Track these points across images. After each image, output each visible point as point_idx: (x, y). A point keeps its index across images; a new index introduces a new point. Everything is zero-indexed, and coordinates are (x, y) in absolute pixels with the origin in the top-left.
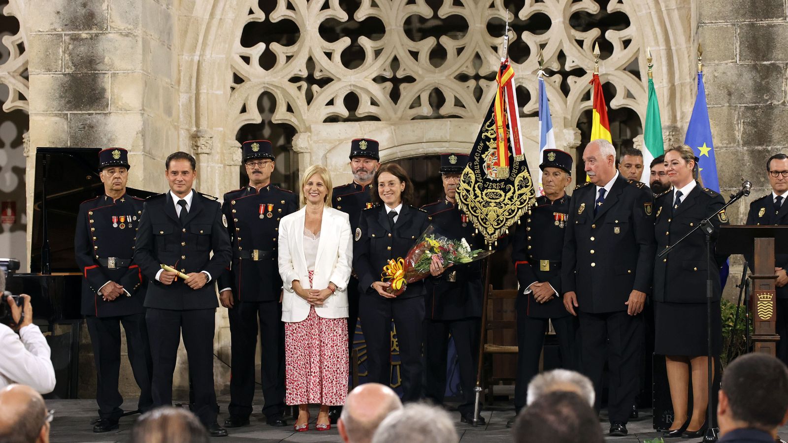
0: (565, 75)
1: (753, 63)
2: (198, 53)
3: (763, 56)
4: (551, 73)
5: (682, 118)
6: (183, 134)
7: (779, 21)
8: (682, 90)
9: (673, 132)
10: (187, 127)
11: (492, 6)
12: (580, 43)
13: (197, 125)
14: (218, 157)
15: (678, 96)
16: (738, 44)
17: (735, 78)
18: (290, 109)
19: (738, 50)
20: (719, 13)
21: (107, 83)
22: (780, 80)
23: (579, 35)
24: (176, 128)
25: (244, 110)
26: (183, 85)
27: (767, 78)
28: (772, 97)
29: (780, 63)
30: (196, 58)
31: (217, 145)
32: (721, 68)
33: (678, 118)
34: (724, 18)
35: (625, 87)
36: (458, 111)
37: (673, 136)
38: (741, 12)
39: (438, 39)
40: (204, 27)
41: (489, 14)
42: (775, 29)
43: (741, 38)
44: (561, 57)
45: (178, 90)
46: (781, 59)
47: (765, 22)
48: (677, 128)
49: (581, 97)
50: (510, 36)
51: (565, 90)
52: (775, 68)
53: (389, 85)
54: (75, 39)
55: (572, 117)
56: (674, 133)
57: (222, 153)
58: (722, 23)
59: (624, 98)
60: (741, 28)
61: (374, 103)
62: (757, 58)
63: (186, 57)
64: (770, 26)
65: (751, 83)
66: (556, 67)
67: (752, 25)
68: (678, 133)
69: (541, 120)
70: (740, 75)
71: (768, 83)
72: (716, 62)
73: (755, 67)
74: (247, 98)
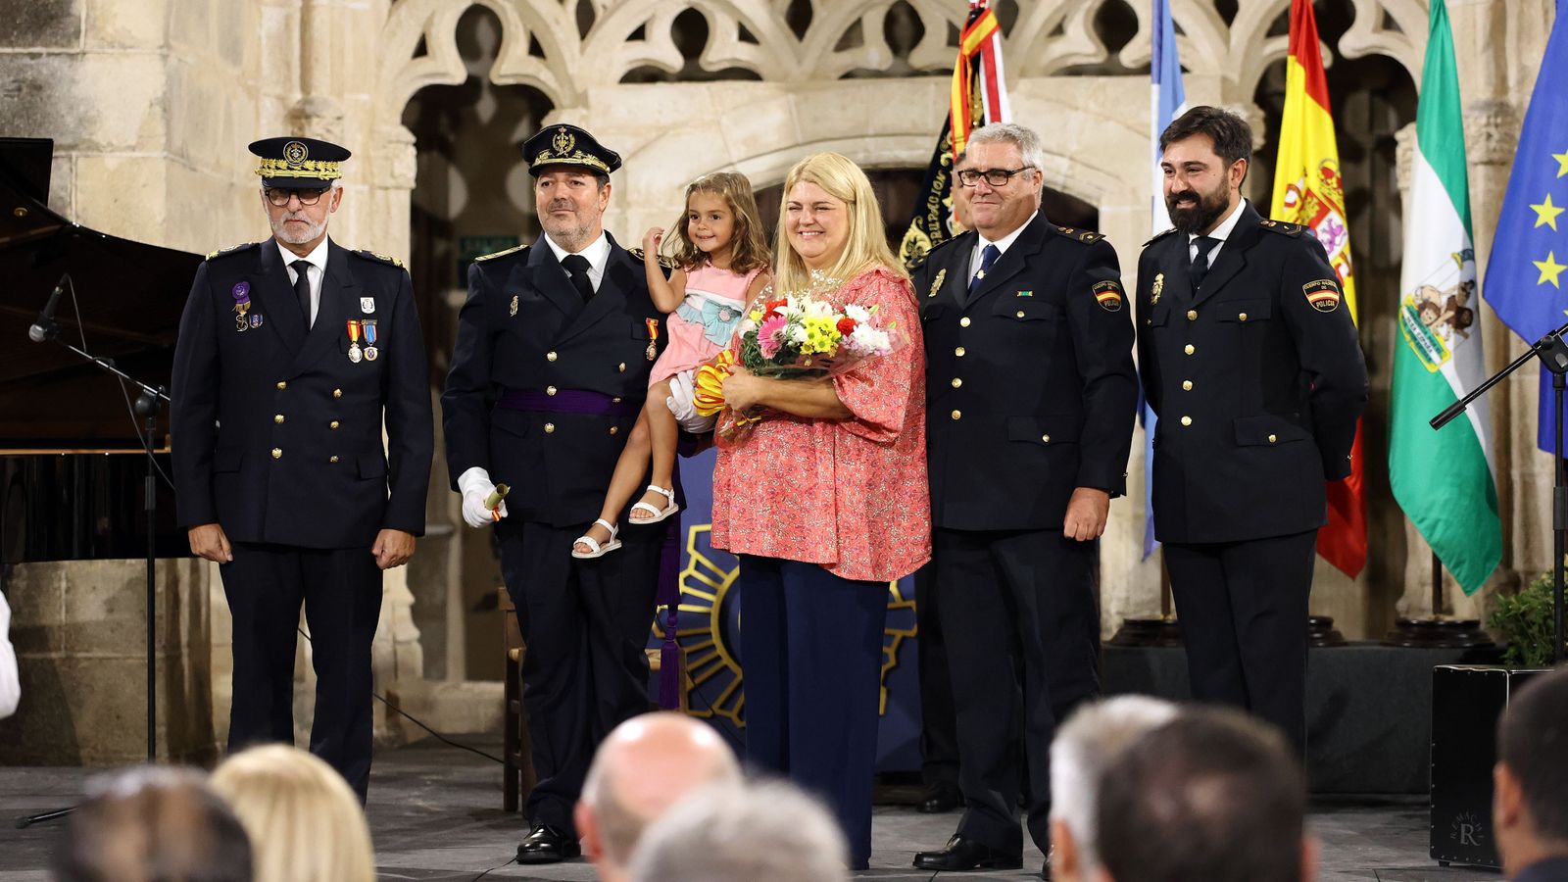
5: (1521, 82)
8: (1521, 12)
9: (1496, 116)
10: (278, 90)
13: (305, 86)
15: (1512, 24)
18: (536, 49)
24: (253, 94)
25: (421, 50)
31: (355, 138)
33: (1512, 81)
35: (1378, 5)
37: (1497, 126)
48: (1508, 106)
49: (1267, 25)
51: (1226, 6)
55: (1242, 75)
56: (1499, 120)
59: (1375, 31)
61: (745, 36)
68: (1509, 119)
69: (1159, 82)
74: (429, 22)
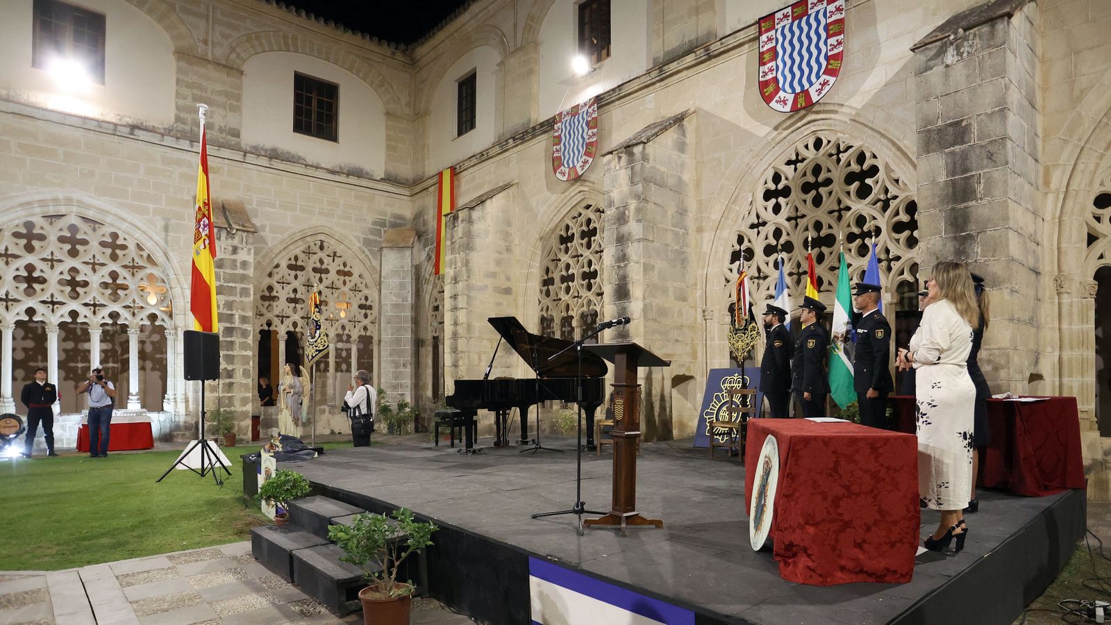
0: (889, 261)
1: (954, 235)
2: (706, 270)
3: (962, 230)
4: (880, 261)
6: (699, 311)
7: (974, 203)
10: (701, 306)
11: (849, 226)
12: (898, 241)
14: (716, 321)
16: (943, 224)
17: (941, 247)
19: (943, 228)
20: (931, 204)
21: (630, 287)
22: (973, 244)
23: (896, 236)
24: (693, 307)
26: (699, 286)
27: (964, 244)
28: (967, 257)
29: (973, 233)
30: (705, 272)
31: (716, 315)
32: (932, 242)
34: (934, 207)
36: (830, 288)
38: (946, 201)
39: (820, 248)
40: (708, 256)
41: (848, 231)
42: (970, 209)
43: (945, 219)
44: (887, 251)
45: (696, 289)
46: (974, 230)
47: (962, 206)
49: (898, 272)
50: (858, 242)
51: (889, 269)
52: (970, 237)
53: (795, 277)
54: (619, 267)
55: (891, 285)
57: (719, 319)
58: (932, 211)
60: (945, 212)
62: (957, 232)
63: (700, 272)
64: (966, 207)
65: (952, 249)
66: (883, 256)
67: (953, 209)
70: (945, 245)
71: (965, 248)
72: (928, 238)
73: (955, 238)
